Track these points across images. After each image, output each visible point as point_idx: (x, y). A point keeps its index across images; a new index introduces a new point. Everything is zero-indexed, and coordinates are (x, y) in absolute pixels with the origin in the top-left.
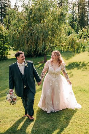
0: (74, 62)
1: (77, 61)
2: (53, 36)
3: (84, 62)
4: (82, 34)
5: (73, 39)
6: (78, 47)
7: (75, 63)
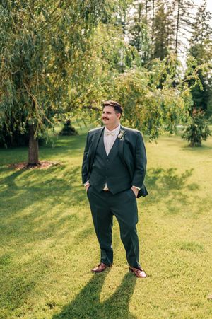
2: (61, 68)
3: (170, 170)
5: (132, 86)
6: (152, 115)
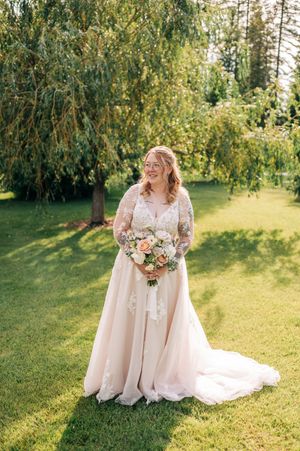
0: (230, 229)
1: (245, 228)
2: (136, 100)
3: (274, 233)
4: (269, 106)
5: (226, 125)
6: (252, 161)
7: (234, 234)
